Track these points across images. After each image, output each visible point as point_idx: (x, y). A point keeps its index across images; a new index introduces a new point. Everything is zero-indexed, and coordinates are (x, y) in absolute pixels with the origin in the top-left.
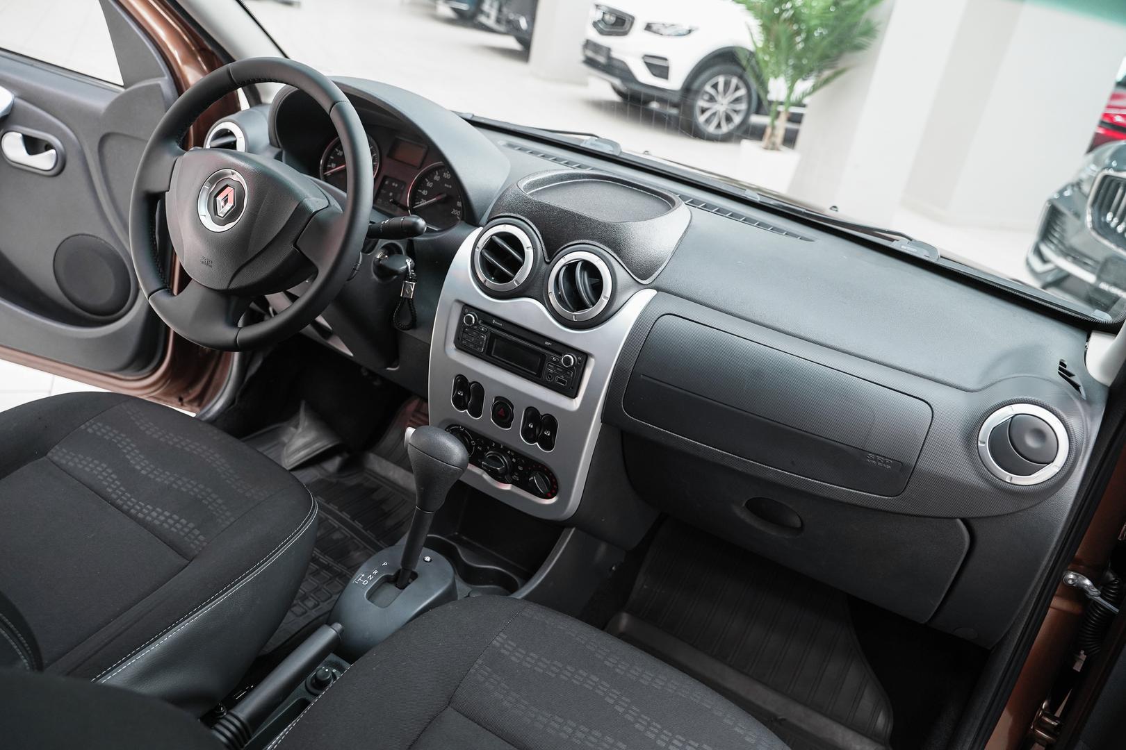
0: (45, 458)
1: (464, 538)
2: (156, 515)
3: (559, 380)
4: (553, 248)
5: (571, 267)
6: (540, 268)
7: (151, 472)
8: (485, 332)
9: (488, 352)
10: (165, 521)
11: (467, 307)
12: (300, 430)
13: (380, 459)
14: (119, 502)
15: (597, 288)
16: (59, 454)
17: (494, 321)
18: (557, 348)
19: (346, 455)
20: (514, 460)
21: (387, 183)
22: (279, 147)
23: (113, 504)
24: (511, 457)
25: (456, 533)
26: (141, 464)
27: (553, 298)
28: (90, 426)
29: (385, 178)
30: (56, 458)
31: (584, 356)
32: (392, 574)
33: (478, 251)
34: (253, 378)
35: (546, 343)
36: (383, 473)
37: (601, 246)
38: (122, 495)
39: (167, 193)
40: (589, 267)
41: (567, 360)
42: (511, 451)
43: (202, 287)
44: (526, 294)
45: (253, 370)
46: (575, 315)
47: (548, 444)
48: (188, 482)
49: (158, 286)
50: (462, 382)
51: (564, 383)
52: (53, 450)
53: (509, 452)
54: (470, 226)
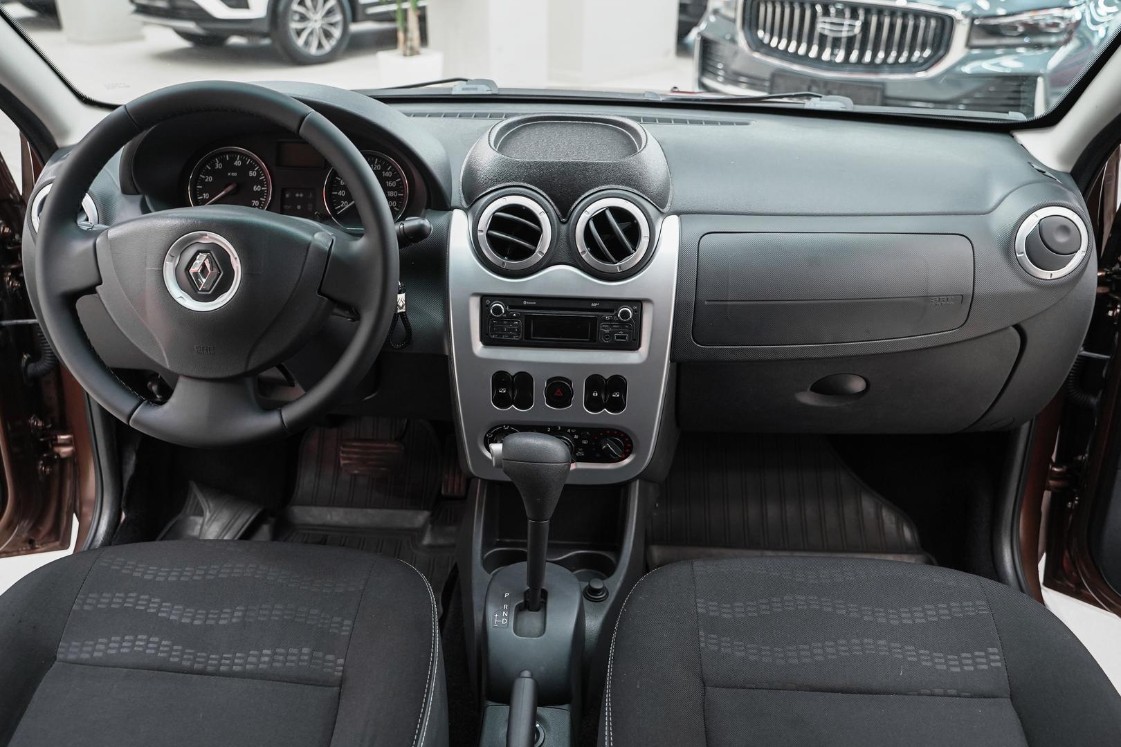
0: (56, 663)
1: (507, 540)
3: (618, 337)
4: (564, 207)
5: (600, 219)
6: (559, 233)
7: (207, 618)
8: (517, 317)
9: (527, 336)
10: (273, 660)
11: (485, 299)
12: (208, 514)
13: (308, 508)
15: (633, 232)
16: (70, 650)
17: (525, 303)
18: (607, 306)
19: (272, 520)
20: (576, 437)
21: (287, 196)
22: (138, 193)
23: (191, 672)
24: (572, 435)
25: (498, 540)
26: (174, 613)
27: (587, 256)
28: (84, 603)
30: (71, 657)
31: (638, 304)
32: (522, 601)
33: (482, 235)
35: (593, 305)
37: (620, 187)
38: (195, 658)
39: (98, 288)
40: (620, 213)
41: (625, 314)
42: (571, 428)
44: (553, 262)
46: (620, 267)
47: (617, 405)
50: (501, 379)
51: (624, 338)
52: (60, 650)
53: (569, 431)
54: (442, 212)
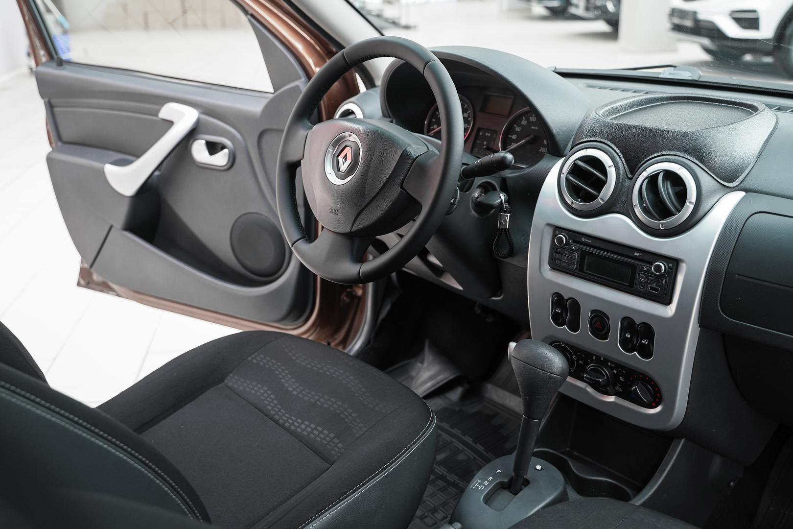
0: (223, 384)
1: (576, 453)
2: (304, 427)
3: (652, 288)
4: (634, 164)
5: (653, 179)
6: (622, 185)
7: (301, 392)
8: (576, 250)
9: (581, 267)
10: (312, 432)
11: (557, 229)
12: (426, 364)
13: (497, 389)
14: (277, 417)
15: (681, 195)
16: (232, 381)
17: (583, 239)
18: (647, 258)
19: (466, 386)
20: (615, 371)
21: (481, 134)
22: (390, 117)
23: (272, 419)
24: (612, 368)
25: (568, 449)
26: (292, 385)
27: (638, 211)
28: (255, 358)
29: (479, 130)
30: (230, 384)
31: (674, 263)
32: (506, 481)
33: (563, 176)
34: (383, 320)
35: (636, 254)
36: (500, 401)
37: (682, 154)
38: (278, 411)
39: (302, 161)
40: (670, 176)
41: (658, 268)
42: (612, 362)
43: (331, 233)
44: (613, 209)
45: (383, 314)
46: (662, 224)
47: (646, 352)
48: (329, 400)
49: (299, 237)
50: (559, 300)
51: (657, 290)
52: (228, 378)
53: (609, 364)
54: (556, 157)
